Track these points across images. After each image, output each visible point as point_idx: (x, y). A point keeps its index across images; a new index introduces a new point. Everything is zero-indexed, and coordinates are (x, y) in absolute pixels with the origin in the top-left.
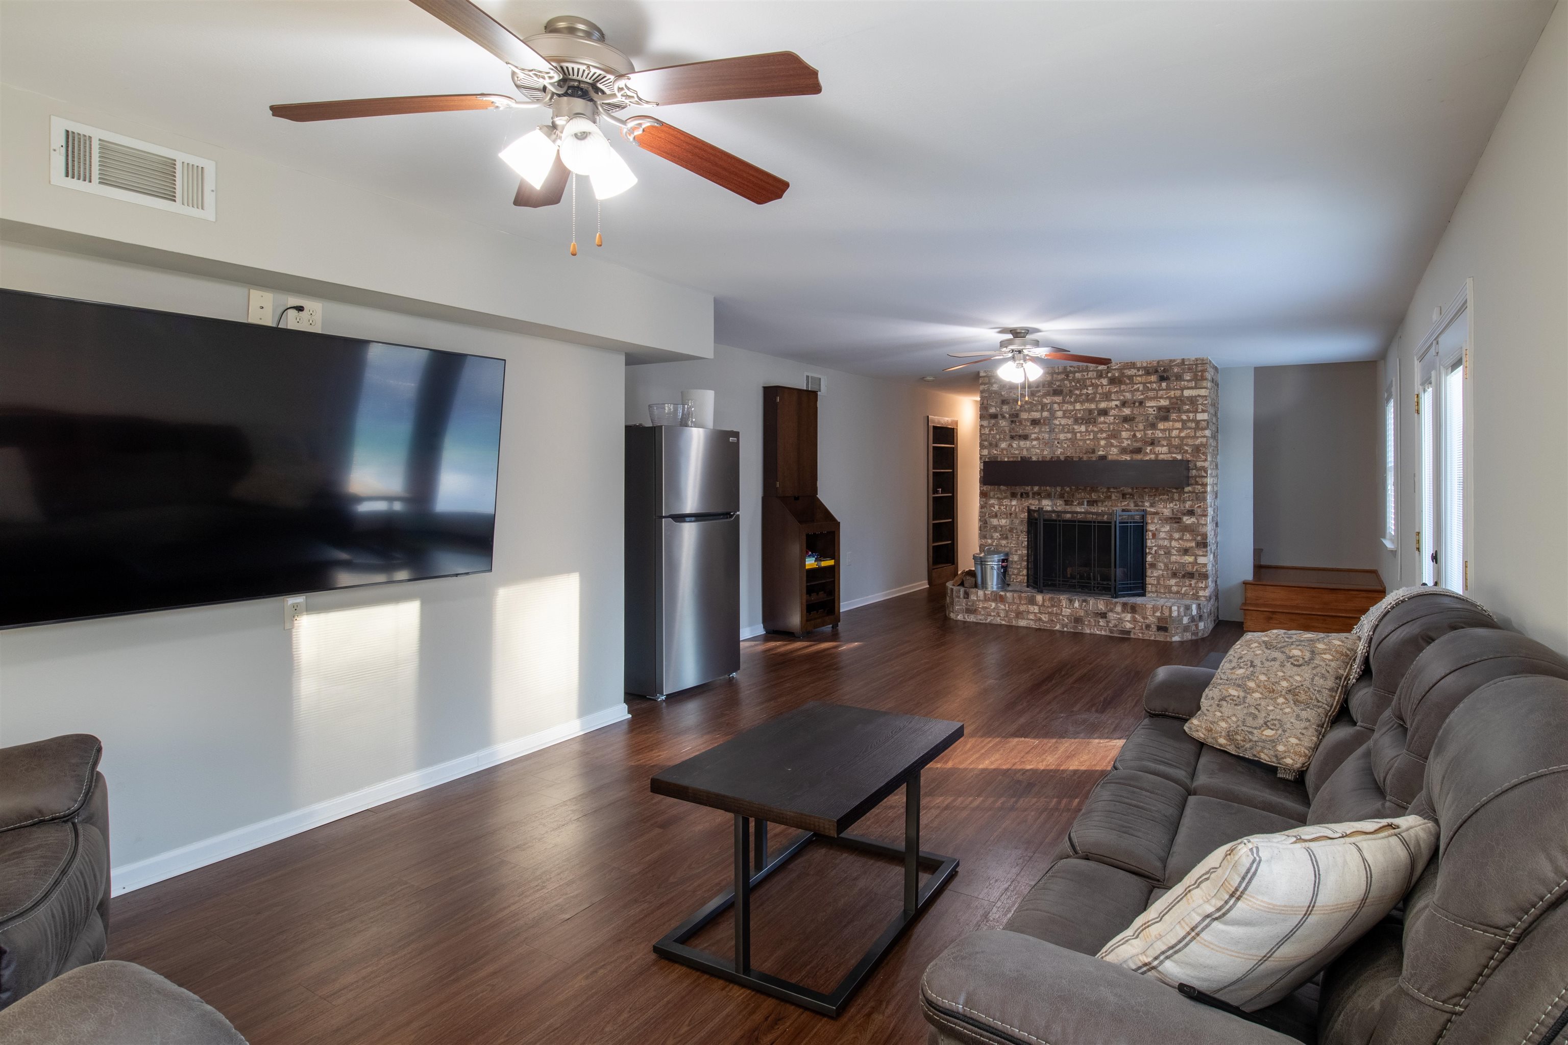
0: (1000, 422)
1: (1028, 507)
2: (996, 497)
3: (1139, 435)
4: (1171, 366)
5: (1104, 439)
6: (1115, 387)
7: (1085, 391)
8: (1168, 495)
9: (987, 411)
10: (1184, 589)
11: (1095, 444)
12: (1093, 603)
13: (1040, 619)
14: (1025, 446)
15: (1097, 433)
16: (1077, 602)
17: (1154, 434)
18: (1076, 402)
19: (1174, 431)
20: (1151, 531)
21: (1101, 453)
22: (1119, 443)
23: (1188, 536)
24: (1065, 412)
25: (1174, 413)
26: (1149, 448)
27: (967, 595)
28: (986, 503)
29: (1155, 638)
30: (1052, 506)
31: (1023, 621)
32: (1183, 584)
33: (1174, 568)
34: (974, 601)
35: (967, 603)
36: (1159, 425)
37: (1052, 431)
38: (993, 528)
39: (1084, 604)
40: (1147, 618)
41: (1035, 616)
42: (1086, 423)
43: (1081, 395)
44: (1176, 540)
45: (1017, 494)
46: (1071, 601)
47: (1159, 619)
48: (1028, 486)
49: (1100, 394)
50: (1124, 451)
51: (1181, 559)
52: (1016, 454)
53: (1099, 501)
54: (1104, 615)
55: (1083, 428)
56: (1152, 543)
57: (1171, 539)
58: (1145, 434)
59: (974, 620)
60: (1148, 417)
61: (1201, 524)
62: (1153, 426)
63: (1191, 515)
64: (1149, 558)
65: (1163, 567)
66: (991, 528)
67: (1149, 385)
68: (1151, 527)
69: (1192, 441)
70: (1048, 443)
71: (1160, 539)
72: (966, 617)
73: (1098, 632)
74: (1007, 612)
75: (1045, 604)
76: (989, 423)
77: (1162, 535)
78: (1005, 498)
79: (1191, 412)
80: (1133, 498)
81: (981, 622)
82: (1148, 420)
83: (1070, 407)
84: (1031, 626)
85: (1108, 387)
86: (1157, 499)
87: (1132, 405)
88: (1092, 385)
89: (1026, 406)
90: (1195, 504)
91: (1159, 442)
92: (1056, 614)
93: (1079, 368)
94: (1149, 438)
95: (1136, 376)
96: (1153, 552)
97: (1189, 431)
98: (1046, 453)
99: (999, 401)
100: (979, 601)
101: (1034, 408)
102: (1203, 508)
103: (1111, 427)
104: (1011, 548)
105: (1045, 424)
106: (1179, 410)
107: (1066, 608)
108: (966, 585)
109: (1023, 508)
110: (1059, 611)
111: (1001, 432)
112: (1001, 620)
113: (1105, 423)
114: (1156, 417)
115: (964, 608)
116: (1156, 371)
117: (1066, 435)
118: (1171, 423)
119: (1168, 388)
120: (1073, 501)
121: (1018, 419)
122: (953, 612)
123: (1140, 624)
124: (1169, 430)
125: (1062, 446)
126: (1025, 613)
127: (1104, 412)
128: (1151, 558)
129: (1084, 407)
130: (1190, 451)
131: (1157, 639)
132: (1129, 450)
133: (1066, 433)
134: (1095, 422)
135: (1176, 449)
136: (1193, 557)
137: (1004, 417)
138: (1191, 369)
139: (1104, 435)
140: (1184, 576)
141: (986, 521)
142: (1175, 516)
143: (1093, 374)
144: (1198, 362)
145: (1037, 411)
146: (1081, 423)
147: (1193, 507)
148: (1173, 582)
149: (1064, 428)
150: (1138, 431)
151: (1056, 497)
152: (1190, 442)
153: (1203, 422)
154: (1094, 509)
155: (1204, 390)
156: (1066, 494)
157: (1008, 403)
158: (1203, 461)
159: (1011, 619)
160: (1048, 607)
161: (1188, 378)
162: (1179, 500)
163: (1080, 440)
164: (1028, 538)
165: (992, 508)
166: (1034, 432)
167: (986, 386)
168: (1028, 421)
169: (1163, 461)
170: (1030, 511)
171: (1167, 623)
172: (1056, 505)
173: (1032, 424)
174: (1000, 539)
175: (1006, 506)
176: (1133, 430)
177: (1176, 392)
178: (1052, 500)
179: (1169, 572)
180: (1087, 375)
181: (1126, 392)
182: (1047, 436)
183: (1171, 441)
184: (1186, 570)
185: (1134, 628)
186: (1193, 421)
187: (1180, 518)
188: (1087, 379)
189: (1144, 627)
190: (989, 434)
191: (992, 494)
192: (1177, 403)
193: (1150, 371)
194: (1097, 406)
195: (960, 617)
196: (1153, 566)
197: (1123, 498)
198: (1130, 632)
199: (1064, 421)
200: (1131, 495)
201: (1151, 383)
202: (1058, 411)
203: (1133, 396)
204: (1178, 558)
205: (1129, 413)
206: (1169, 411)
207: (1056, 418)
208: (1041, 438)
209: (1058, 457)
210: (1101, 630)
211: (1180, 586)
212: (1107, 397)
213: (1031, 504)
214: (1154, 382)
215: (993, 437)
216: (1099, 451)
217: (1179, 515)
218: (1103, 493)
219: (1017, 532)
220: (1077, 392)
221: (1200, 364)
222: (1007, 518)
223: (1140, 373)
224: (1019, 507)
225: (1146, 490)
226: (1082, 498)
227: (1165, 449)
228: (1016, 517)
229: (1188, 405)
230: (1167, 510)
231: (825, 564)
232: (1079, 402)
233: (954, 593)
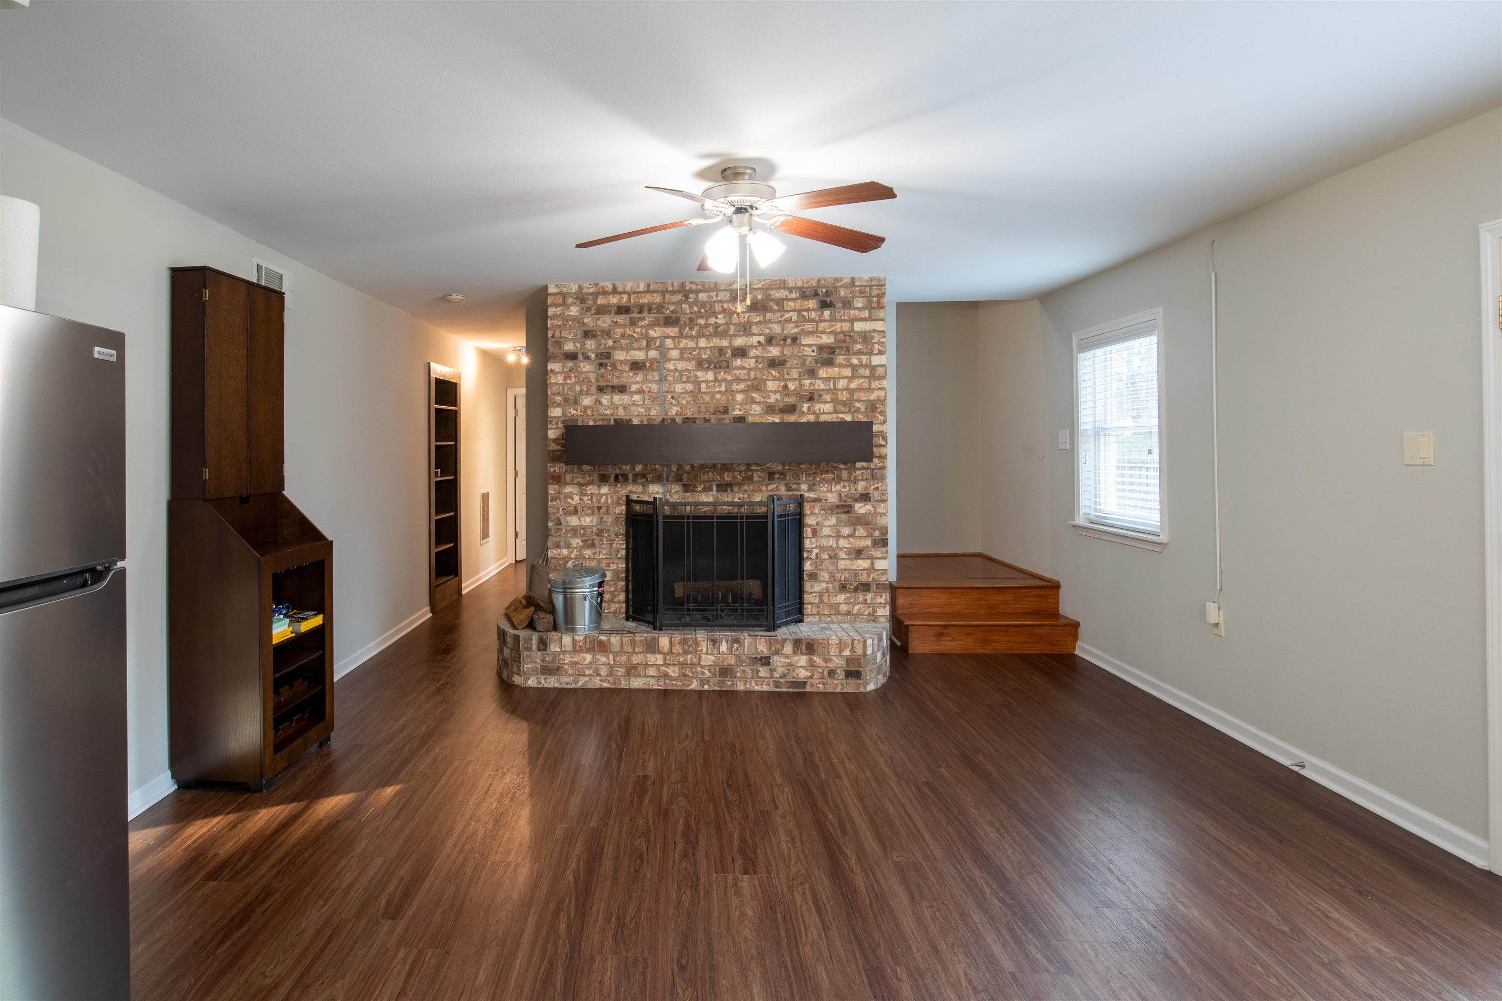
0: (582, 365)
1: (627, 497)
2: (575, 482)
3: (792, 386)
4: (836, 288)
5: (742, 391)
6: (758, 315)
7: (712, 320)
8: (833, 473)
9: (560, 348)
10: (856, 607)
11: (728, 401)
12: (750, 644)
13: (666, 675)
14: (621, 403)
15: (730, 383)
16: (724, 643)
17: (813, 385)
18: (699, 336)
19: (841, 381)
20: (810, 526)
21: (737, 413)
22: (764, 398)
23: (861, 531)
24: (682, 351)
25: (841, 354)
26: (806, 406)
27: (543, 645)
28: (559, 493)
29: (843, 689)
30: (664, 493)
31: (639, 680)
32: (855, 600)
33: (843, 579)
34: (555, 655)
35: (544, 658)
36: (821, 372)
37: (662, 379)
38: (570, 530)
39: (736, 645)
40: (831, 660)
41: (658, 670)
42: (715, 367)
43: (707, 326)
44: (844, 537)
45: (609, 478)
46: (715, 642)
47: (848, 660)
48: (626, 465)
49: (735, 325)
50: (770, 409)
51: (852, 565)
52: (607, 415)
53: (735, 484)
54: (765, 661)
55: (710, 376)
56: (811, 543)
57: (838, 536)
58: (801, 385)
59: (557, 685)
60: (804, 361)
61: (879, 513)
62: (812, 373)
63: (865, 500)
64: (808, 566)
65: (827, 578)
66: (567, 531)
67: (805, 314)
68: (810, 520)
69: (866, 394)
70: (656, 398)
71: (823, 537)
72: (543, 681)
73: (757, 688)
74: (611, 667)
75: (674, 651)
76: (564, 367)
77: (826, 531)
78: (590, 483)
79: (863, 354)
80: (784, 478)
81: (568, 686)
82: (804, 364)
83: (691, 344)
84: (651, 687)
85: (747, 315)
86: (818, 479)
87: (782, 342)
88: (724, 311)
89: (623, 342)
90: (871, 486)
91: (820, 396)
92: (692, 664)
93: (704, 287)
94: (806, 391)
95: (788, 300)
96: (813, 556)
97: (862, 380)
98: (653, 412)
99: (579, 333)
100: (564, 652)
101: (636, 345)
102: (882, 490)
103: (752, 374)
104: (599, 561)
105: (653, 370)
106: (848, 351)
107: (707, 653)
108: (539, 628)
109: (619, 499)
110: (696, 660)
111: (583, 381)
112: (601, 681)
113: (742, 368)
114: (816, 360)
115: (539, 666)
116: (816, 294)
117: (684, 385)
118: (836, 369)
119: (833, 319)
120: (695, 486)
121: (611, 361)
122: (519, 674)
123: (820, 670)
124: (834, 379)
125: (679, 402)
126: (641, 667)
127: (741, 352)
128: (811, 565)
129: (712, 344)
130: (863, 409)
131: (845, 690)
132: (777, 408)
133: (684, 382)
134: (728, 367)
135: (845, 405)
136: (869, 561)
137: (587, 358)
138: (864, 293)
139: (742, 386)
140: (856, 589)
141: (559, 520)
142: (843, 503)
143: (725, 295)
144: (873, 283)
145: (639, 349)
146: (708, 368)
147: (868, 490)
148: (841, 598)
149: (681, 376)
150: (790, 380)
151: (670, 479)
152: (863, 396)
153: (880, 369)
154: (727, 497)
155: (881, 323)
156: (685, 475)
157: (594, 336)
158: (880, 423)
159: (619, 678)
160: (678, 654)
161: (860, 305)
162: (849, 480)
163: (706, 393)
164: (627, 544)
165: (570, 500)
166: (635, 381)
167: (559, 309)
168: (626, 364)
169: (826, 424)
170: (629, 502)
171: (859, 665)
172: (670, 492)
173: (631, 369)
174: (582, 547)
175: (592, 495)
176: (783, 379)
177: (844, 324)
178: (663, 485)
179: (836, 584)
180: (717, 295)
181: (774, 323)
182: (655, 387)
183: (837, 395)
184: (859, 581)
185: (811, 677)
186: (866, 366)
187: (850, 506)
188: (715, 302)
189: (826, 674)
190: (563, 385)
191: (568, 477)
192: (844, 341)
193: (808, 293)
194: (730, 343)
195: (532, 682)
196: (814, 576)
197: (769, 479)
198: (805, 683)
199: (681, 365)
200: (781, 474)
201: (808, 310)
202: (672, 349)
203: (783, 329)
204: (848, 563)
205: (778, 354)
206: (834, 352)
207: (669, 360)
208: (646, 390)
209: (673, 420)
210: (762, 685)
211: (850, 603)
212: (745, 329)
213: (631, 491)
214: (813, 310)
215: (570, 389)
216: (734, 410)
217: (850, 502)
218: (740, 472)
219: (609, 536)
220: (702, 321)
221: (875, 286)
222: (593, 514)
223: (793, 295)
224: (612, 497)
225: (803, 466)
226: (709, 481)
227: (828, 407)
228: (608, 513)
229: (860, 343)
230: (831, 493)
231: (306, 626)
232: (704, 336)
233: (521, 642)
